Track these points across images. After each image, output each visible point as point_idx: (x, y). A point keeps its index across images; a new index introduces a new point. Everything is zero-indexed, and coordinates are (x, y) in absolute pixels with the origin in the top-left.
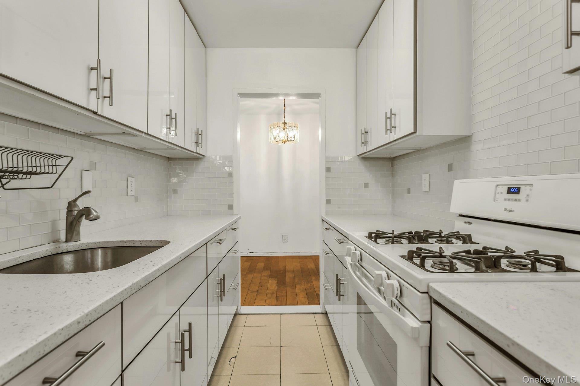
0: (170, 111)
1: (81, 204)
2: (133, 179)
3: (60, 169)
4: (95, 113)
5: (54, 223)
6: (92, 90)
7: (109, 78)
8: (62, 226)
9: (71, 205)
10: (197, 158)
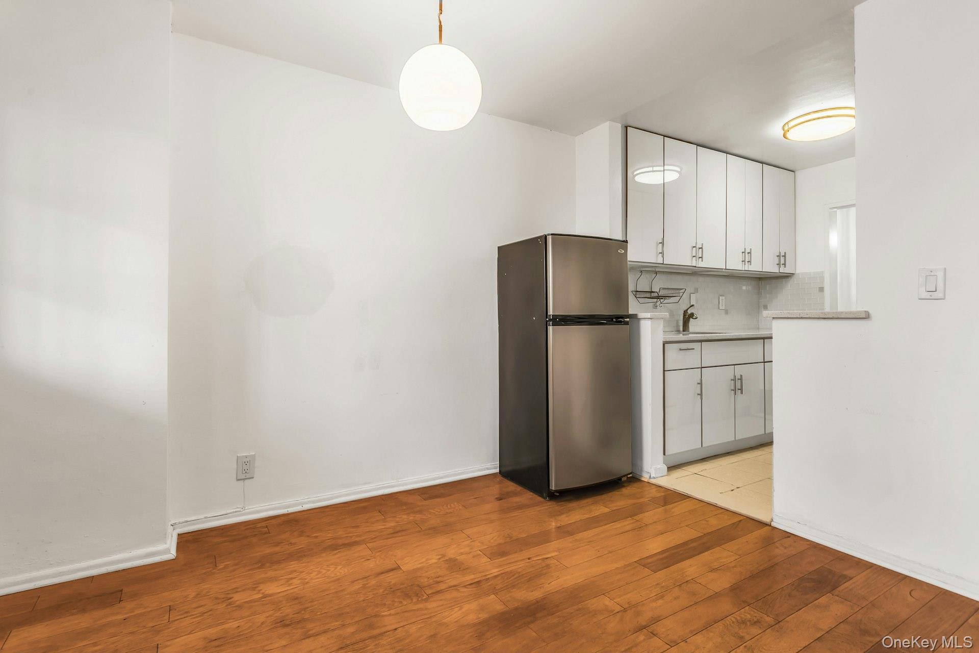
0: (745, 249)
1: (689, 312)
2: (723, 298)
3: (681, 294)
4: (695, 267)
5: (677, 321)
6: (693, 257)
7: (701, 248)
8: (681, 323)
9: (685, 312)
10: (787, 276)
